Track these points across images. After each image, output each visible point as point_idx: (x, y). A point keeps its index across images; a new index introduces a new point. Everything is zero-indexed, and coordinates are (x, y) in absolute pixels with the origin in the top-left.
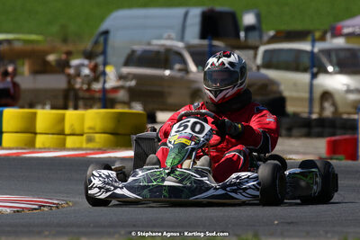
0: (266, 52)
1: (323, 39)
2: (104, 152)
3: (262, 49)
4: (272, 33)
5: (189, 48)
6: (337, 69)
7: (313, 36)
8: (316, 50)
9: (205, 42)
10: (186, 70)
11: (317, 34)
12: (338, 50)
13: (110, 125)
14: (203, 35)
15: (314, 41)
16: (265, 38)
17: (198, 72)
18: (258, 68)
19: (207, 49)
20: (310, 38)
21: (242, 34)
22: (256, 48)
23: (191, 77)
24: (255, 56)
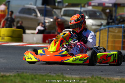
0: (65, 11)
1: (84, 6)
2: (8, 43)
3: (63, 9)
4: (67, 4)
6: (89, 17)
8: (82, 10)
9: (44, 6)
10: (36, 16)
11: (82, 5)
12: (89, 11)
13: (10, 34)
14: (43, 4)
15: (81, 7)
16: (64, 6)
17: (41, 16)
18: (62, 16)
19: (44, 9)
21: (57, 4)
22: (61, 9)
23: (38, 18)
24: (61, 12)
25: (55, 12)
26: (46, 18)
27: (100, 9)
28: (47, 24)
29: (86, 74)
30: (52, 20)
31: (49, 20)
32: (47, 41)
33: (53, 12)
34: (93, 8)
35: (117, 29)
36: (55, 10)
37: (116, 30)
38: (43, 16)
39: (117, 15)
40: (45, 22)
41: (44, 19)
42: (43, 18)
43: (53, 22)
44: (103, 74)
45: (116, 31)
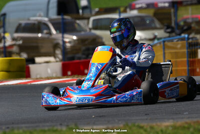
0: (94, 20)
1: (125, 11)
3: (92, 19)
4: (97, 10)
5: (51, 21)
7: (120, 10)
9: (60, 17)
10: (50, 33)
11: (122, 9)
12: (134, 17)
14: (59, 13)
15: (120, 13)
16: (93, 13)
17: (57, 34)
18: (90, 29)
19: (61, 21)
20: (118, 11)
21: (80, 11)
22: (88, 19)
23: (53, 36)
24: (88, 23)
25: (78, 24)
26: (66, 36)
27: (151, 12)
28: (68, 45)
29: (119, 120)
30: (75, 38)
31: (70, 39)
32: (69, 73)
33: (76, 25)
34: (139, 12)
35: (180, 42)
36: (78, 22)
37: (178, 44)
38: (60, 32)
39: (179, 19)
40: (64, 42)
41: (63, 37)
42: (60, 35)
43: (78, 40)
44: (147, 119)
45: (179, 46)
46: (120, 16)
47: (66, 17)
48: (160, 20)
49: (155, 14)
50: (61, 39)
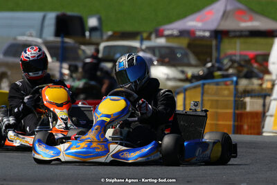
0: (105, 47)
1: (149, 38)
3: (102, 45)
4: (110, 33)
5: (46, 43)
7: (142, 36)
8: (144, 47)
9: (59, 39)
11: (145, 35)
12: (160, 48)
14: (57, 34)
15: (142, 41)
16: (105, 37)
17: (53, 62)
19: (59, 45)
20: (139, 37)
21: (87, 34)
22: (97, 45)
25: (84, 51)
26: (65, 65)
27: (184, 42)
33: (80, 52)
34: (167, 41)
36: (83, 47)
38: (57, 60)
39: (222, 55)
40: (62, 75)
41: (61, 68)
42: (57, 64)
46: (141, 44)
47: (67, 40)
48: (197, 54)
49: (190, 46)
50: (58, 69)
